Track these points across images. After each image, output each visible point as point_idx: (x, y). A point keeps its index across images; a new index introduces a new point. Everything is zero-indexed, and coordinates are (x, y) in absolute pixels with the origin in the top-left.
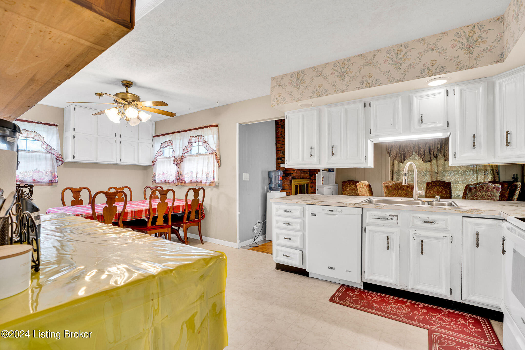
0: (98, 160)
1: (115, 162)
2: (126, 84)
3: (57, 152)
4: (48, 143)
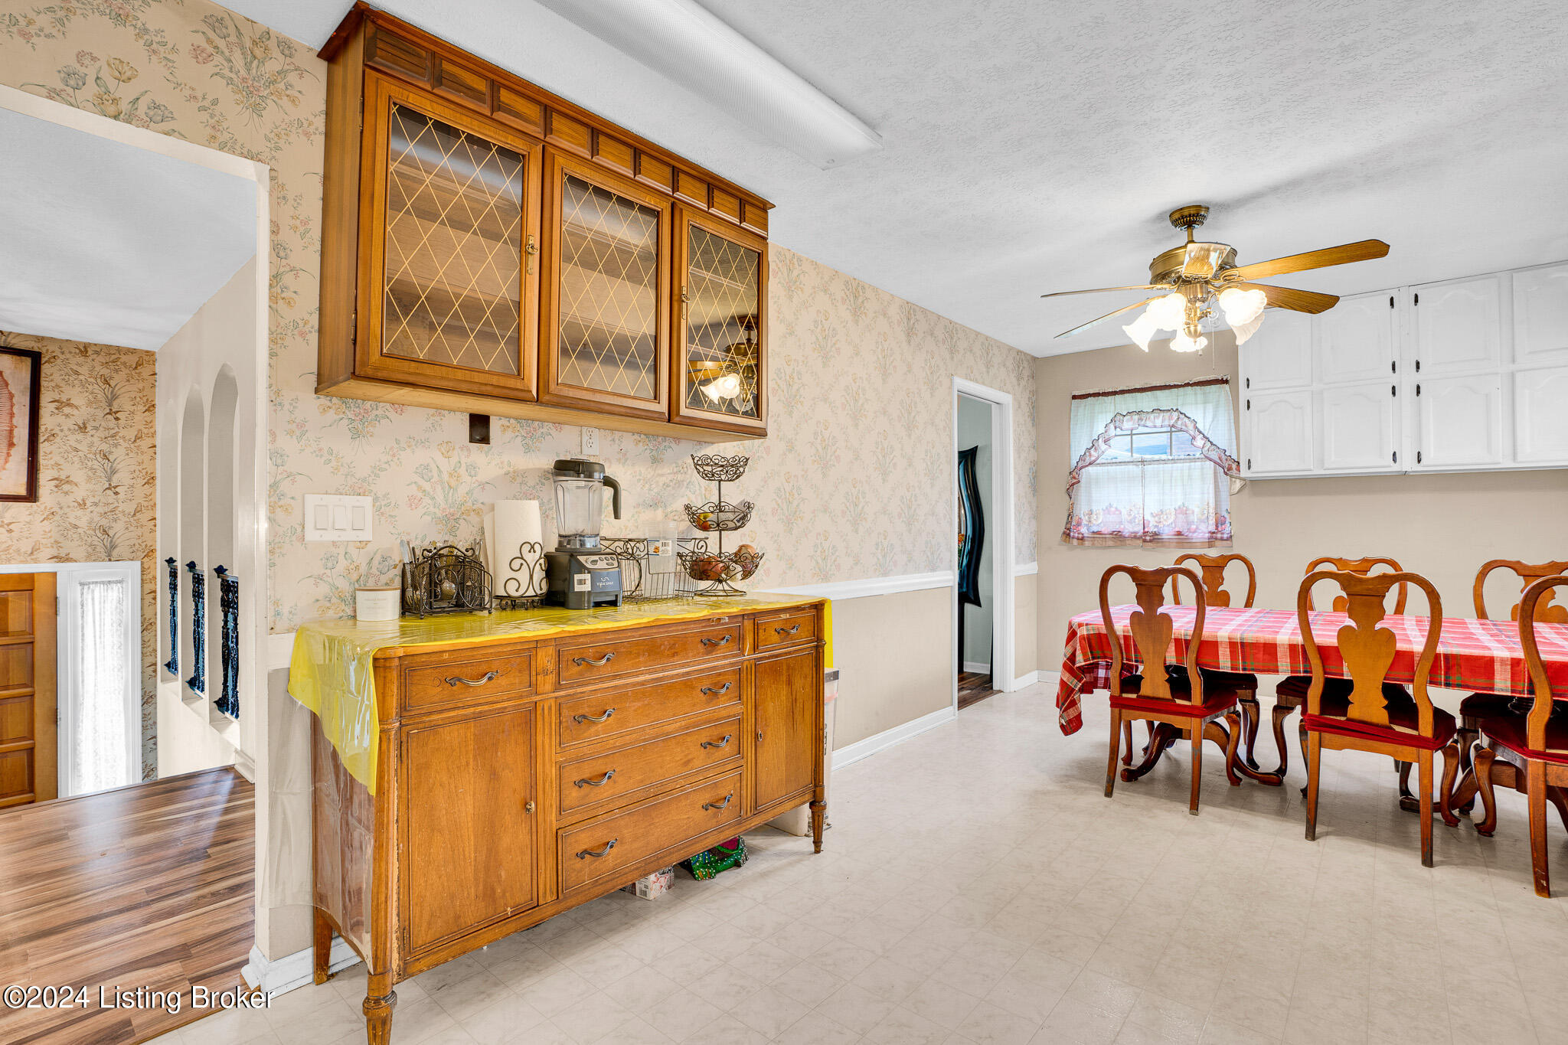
0: (1326, 466)
1: (1395, 468)
2: (1183, 218)
3: (1228, 453)
4: (1206, 434)
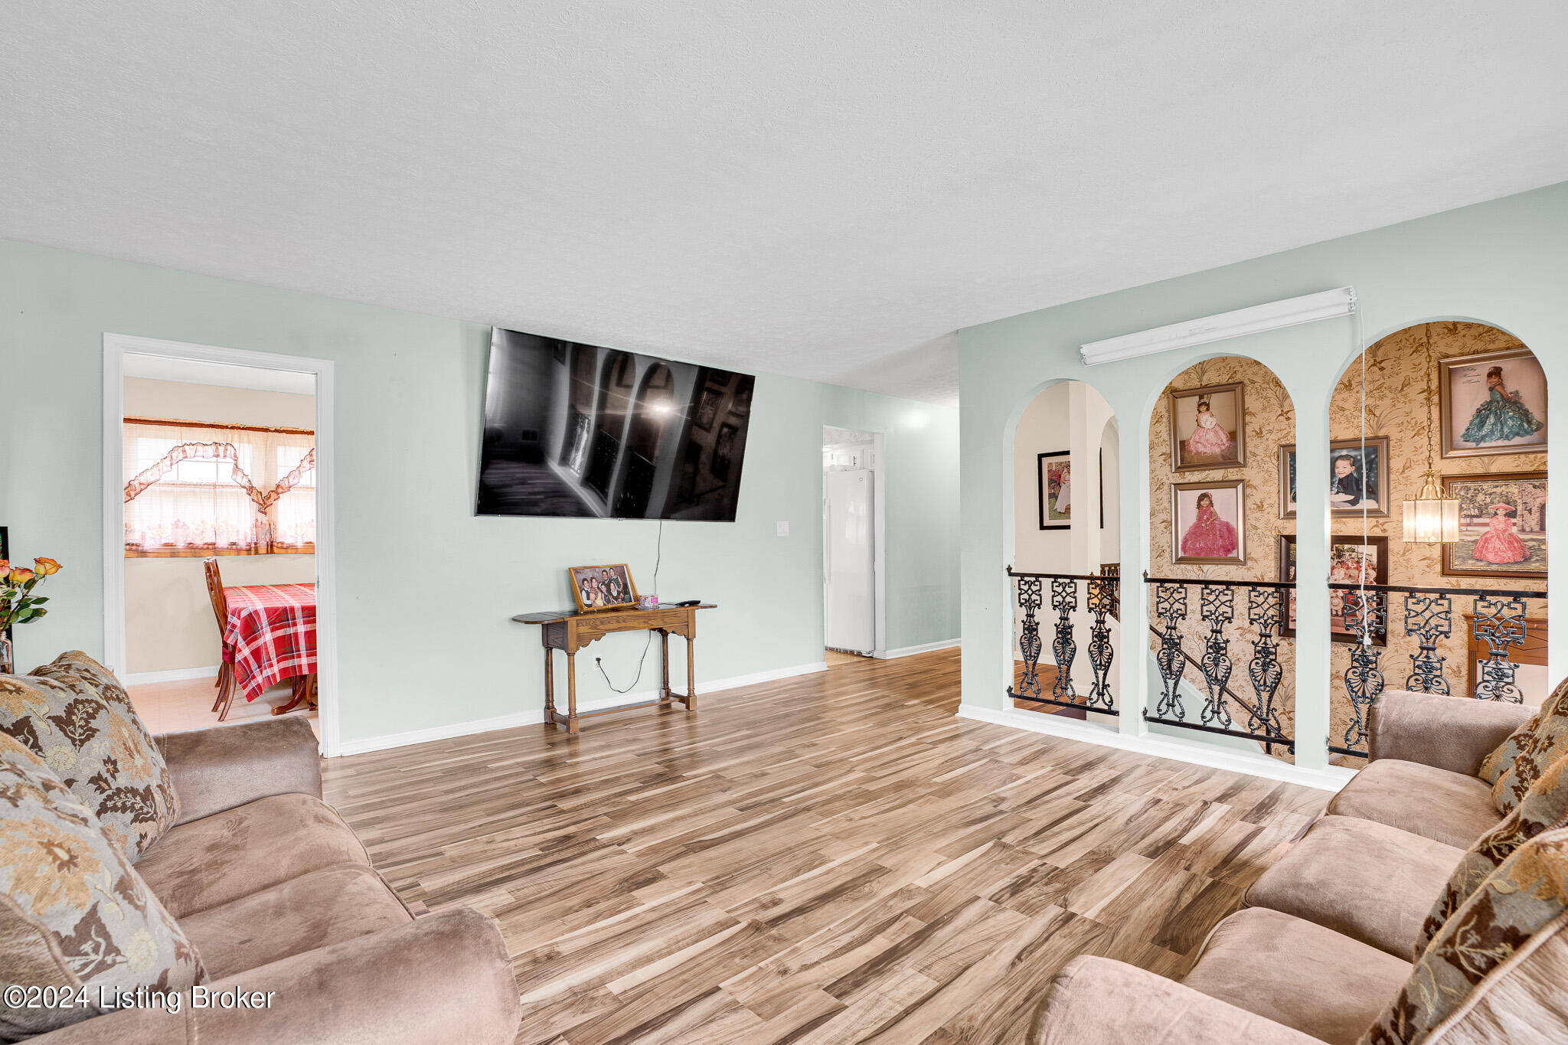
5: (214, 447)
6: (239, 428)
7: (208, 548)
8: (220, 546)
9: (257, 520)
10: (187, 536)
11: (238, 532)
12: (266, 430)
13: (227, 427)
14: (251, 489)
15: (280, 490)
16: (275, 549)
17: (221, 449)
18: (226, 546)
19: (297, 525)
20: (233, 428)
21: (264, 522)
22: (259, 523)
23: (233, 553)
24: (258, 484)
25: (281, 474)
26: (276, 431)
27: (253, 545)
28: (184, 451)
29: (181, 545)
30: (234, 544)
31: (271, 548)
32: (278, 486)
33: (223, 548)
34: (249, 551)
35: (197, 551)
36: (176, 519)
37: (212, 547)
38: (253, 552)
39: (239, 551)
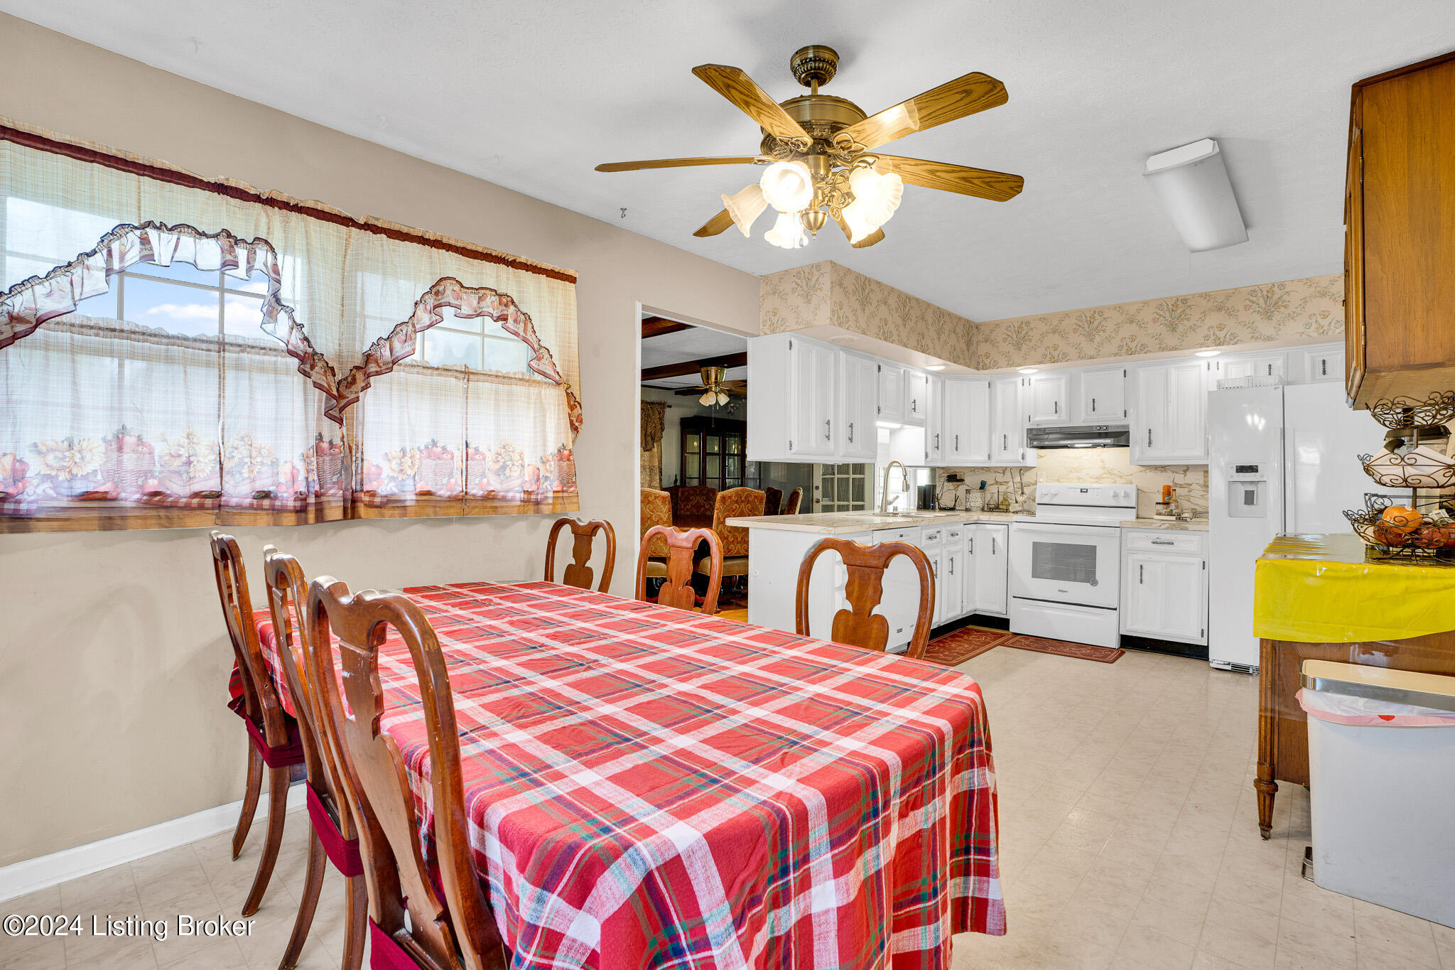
5: (224, 241)
6: (285, 205)
7: (201, 507)
8: (234, 501)
9: (320, 438)
10: (148, 474)
11: (275, 463)
12: (347, 221)
13: (257, 198)
14: (308, 360)
15: (373, 368)
16: (362, 509)
17: (241, 253)
18: (247, 501)
19: (403, 451)
20: (271, 202)
21: (337, 441)
22: (325, 445)
23: (264, 518)
24: (326, 344)
25: (374, 331)
26: (367, 227)
27: (312, 500)
28: (145, 241)
29: (130, 496)
30: (266, 495)
31: (351, 509)
32: (368, 357)
33: (239, 506)
34: (301, 510)
35: (175, 513)
36: (116, 427)
37: (213, 502)
38: (311, 516)
39: (277, 511)
